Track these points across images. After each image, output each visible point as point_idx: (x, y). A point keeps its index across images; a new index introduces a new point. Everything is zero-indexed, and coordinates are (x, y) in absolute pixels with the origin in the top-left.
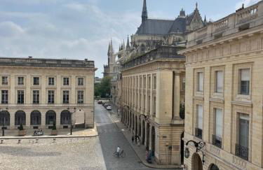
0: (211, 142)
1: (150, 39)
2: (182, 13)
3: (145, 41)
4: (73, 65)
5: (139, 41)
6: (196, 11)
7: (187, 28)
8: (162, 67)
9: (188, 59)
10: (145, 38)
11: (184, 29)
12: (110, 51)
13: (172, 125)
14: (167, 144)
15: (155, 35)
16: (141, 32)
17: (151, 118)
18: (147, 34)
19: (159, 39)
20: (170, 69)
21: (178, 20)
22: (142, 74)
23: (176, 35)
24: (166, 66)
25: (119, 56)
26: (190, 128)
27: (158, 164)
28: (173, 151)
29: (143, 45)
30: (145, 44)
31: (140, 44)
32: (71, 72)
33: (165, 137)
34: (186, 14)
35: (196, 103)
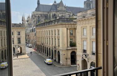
0: (91, 54)
1: (42, 13)
2: (55, 2)
3: (40, 14)
4: (15, 26)
5: (37, 14)
6: (61, 1)
7: (58, 9)
8: (63, 26)
9: (78, 23)
10: (40, 13)
11: (57, 9)
12: (23, 19)
13: (67, 50)
14: (66, 57)
15: (44, 11)
16: (38, 10)
17: (57, 47)
18: (40, 11)
19: (46, 13)
20: (66, 27)
21: (54, 5)
22: (50, 29)
23: (53, 12)
24: (64, 26)
25: (27, 21)
26: (80, 50)
27: (62, 66)
28: (68, 60)
29: (38, 16)
30: (39, 15)
31: (38, 15)
32: (14, 29)
33: (64, 55)
34: (57, 3)
35: (83, 40)
